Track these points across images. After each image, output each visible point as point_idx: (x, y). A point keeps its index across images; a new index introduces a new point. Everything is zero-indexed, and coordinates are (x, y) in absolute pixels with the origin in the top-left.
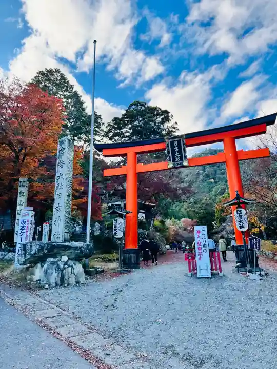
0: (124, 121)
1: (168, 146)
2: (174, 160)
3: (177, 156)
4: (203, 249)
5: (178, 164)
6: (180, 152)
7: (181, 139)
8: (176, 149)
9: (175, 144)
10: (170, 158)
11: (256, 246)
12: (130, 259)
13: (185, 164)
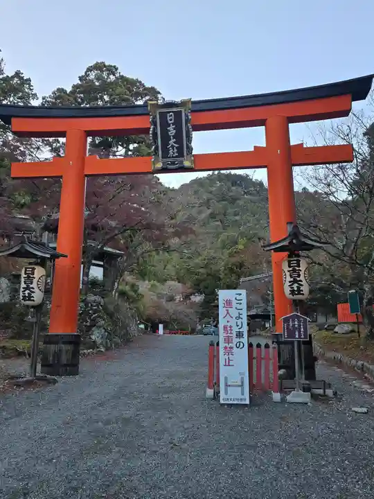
0: (75, 99)
1: (154, 123)
2: (165, 155)
3: (173, 147)
4: (235, 340)
5: (173, 163)
6: (178, 136)
7: (183, 110)
8: (172, 131)
9: (169, 118)
10: (157, 148)
11: (300, 332)
12: (57, 355)
13: (187, 164)
